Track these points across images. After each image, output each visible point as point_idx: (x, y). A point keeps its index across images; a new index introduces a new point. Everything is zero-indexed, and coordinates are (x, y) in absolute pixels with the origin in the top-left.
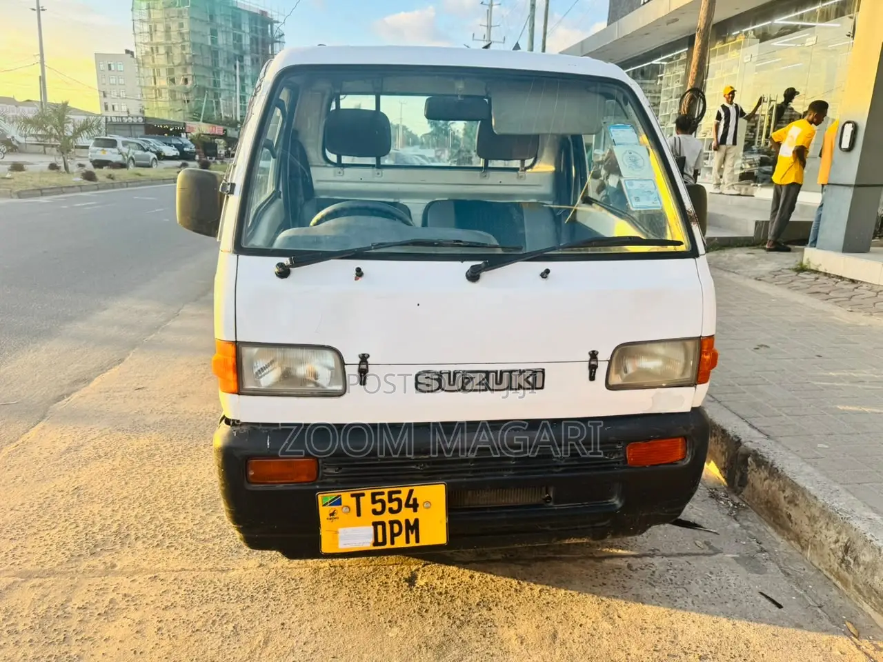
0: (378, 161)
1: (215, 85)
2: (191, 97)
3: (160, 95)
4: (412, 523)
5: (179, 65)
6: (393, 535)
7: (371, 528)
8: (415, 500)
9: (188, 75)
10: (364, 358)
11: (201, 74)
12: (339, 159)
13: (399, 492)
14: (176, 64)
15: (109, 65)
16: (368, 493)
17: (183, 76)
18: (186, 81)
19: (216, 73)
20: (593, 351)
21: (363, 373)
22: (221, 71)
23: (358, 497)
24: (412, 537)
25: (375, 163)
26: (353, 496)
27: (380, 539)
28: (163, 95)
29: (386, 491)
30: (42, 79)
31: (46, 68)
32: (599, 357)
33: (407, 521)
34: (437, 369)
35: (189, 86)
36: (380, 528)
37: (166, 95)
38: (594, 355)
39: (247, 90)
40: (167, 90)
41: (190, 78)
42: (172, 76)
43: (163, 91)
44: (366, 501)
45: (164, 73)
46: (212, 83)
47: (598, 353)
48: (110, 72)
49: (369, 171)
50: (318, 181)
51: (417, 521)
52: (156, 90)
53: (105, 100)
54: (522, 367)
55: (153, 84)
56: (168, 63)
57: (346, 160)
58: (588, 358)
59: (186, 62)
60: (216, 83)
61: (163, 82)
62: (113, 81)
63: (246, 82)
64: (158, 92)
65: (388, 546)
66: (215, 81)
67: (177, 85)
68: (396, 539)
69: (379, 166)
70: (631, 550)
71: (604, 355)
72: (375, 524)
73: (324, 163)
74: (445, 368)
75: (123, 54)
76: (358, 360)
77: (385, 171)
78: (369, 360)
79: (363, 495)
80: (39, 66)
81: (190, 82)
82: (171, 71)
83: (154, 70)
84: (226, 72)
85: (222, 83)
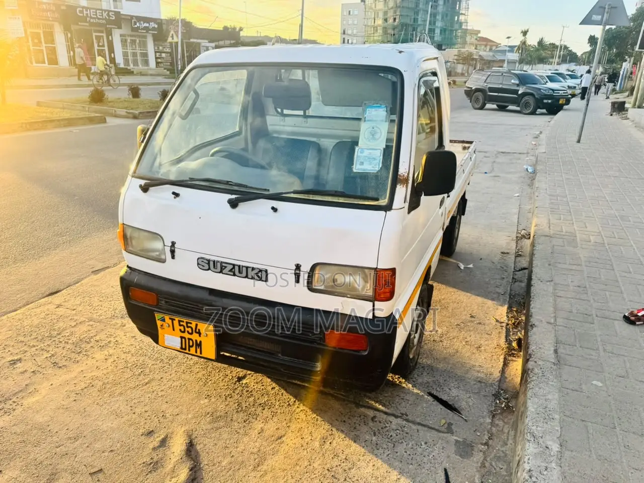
0: (305, 113)
1: (414, 21)
2: (396, 32)
3: (377, 31)
4: (198, 342)
5: (392, 8)
6: (190, 347)
7: (180, 339)
8: (199, 330)
9: (397, 15)
10: (173, 244)
11: (406, 14)
12: (282, 111)
13: (191, 323)
14: (389, 8)
15: (350, 11)
16: (177, 319)
17: (393, 16)
18: (395, 19)
19: (417, 13)
20: (298, 264)
21: (173, 252)
22: (421, 10)
23: (173, 320)
24: (198, 350)
25: (303, 114)
26: (170, 319)
27: (184, 347)
28: (379, 31)
29: (185, 321)
30: (301, 26)
31: (304, 18)
32: (302, 269)
33: (196, 341)
34: (208, 257)
35: (396, 23)
36: (183, 340)
37: (380, 31)
38: (298, 267)
39: (437, 25)
40: (381, 28)
41: (397, 17)
42: (386, 17)
43: (379, 28)
44: (176, 323)
45: (381, 15)
46: (412, 20)
47: (301, 266)
48: (350, 16)
49: (301, 119)
50: (271, 125)
51: (201, 342)
52: (374, 28)
53: (344, 36)
54: (255, 266)
55: (373, 24)
56: (385, 7)
57: (286, 112)
58: (295, 268)
59: (396, 6)
60: (415, 20)
61: (380, 22)
62: (350, 22)
63: (437, 17)
64: (375, 29)
65: (187, 351)
66: (414, 18)
67: (388, 23)
68: (191, 348)
69: (305, 116)
70: (388, 409)
71: (305, 268)
72: (182, 338)
73: (276, 113)
74: (213, 258)
75: (359, 3)
76: (170, 244)
77: (309, 120)
78: (176, 246)
79: (174, 320)
80: (300, 16)
81: (397, 20)
82: (385, 13)
83: (375, 13)
84: (423, 10)
85: (419, 19)
